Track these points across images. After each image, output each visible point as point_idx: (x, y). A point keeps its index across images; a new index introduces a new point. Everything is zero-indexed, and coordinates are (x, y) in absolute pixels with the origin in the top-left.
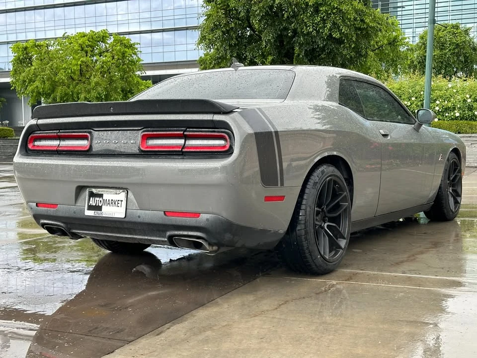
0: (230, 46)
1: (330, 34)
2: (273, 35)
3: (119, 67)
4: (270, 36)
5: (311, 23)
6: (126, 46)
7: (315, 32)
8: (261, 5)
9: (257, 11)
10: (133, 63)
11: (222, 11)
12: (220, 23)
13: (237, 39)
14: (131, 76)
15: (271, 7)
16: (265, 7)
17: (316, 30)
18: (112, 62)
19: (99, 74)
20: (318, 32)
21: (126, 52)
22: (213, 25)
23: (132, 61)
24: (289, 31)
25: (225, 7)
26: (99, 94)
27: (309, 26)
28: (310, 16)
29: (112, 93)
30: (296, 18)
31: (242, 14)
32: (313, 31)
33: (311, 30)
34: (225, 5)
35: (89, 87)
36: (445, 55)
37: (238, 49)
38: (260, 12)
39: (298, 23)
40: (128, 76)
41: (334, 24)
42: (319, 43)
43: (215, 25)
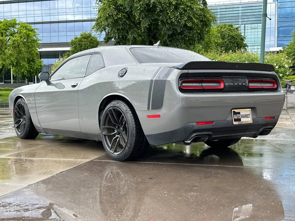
0: (118, 30)
1: (185, 24)
2: (148, 23)
3: (25, 44)
4: (146, 24)
5: (173, 16)
6: (29, 30)
7: (176, 22)
8: (141, 3)
9: (138, 7)
10: (34, 41)
11: (113, 6)
12: (112, 14)
13: (122, 25)
14: (33, 50)
15: (148, 5)
16: (144, 5)
17: (176, 21)
18: (20, 40)
19: (12, 48)
20: (178, 22)
21: (30, 34)
22: (108, 15)
23: (34, 40)
24: (159, 22)
25: (115, 4)
26: (12, 62)
27: (172, 18)
28: (172, 12)
29: (21, 61)
30: (162, 13)
31: (128, 9)
32: (175, 22)
33: (174, 20)
34: (114, 2)
35: (4, 57)
36: (226, 43)
37: (123, 32)
38: (140, 8)
39: (164, 16)
40: (31, 50)
41: (189, 17)
42: (178, 30)
43: (109, 15)
